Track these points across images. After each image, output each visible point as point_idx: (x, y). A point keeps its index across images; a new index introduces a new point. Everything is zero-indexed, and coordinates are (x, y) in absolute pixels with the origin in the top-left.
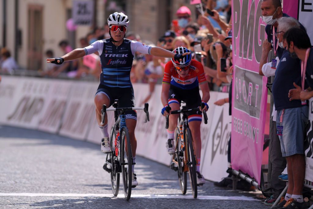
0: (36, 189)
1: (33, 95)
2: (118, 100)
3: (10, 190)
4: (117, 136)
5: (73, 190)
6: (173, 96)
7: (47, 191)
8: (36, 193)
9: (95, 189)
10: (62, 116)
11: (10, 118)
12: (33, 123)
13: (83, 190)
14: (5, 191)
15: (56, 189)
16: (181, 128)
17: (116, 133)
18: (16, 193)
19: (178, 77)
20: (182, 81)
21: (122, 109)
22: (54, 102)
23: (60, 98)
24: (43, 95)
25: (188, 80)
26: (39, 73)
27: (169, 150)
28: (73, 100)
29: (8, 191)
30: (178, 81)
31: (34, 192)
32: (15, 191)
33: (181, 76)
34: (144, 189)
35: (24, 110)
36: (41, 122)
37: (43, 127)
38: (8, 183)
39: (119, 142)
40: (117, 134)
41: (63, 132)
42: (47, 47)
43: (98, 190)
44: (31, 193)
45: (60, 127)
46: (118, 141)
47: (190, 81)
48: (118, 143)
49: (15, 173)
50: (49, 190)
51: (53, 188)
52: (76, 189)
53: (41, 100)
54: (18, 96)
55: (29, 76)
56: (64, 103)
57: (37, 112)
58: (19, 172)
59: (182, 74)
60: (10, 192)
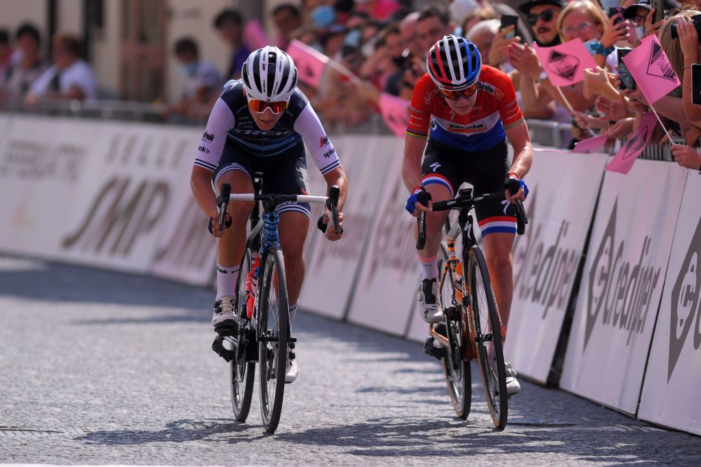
0: (150, 454)
1: (138, 174)
2: (261, 173)
3: (71, 457)
4: (254, 266)
5: (259, 455)
6: (434, 167)
7: (182, 458)
8: (149, 465)
9: (322, 453)
11: (69, 242)
12: (139, 258)
13: (287, 456)
14: (56, 459)
15: (209, 454)
16: (451, 246)
17: (252, 259)
18: (90, 464)
19: (447, 117)
20: (460, 125)
21: (271, 198)
24: (166, 173)
25: (477, 123)
26: (157, 107)
27: (426, 312)
29: (66, 457)
30: (451, 126)
31: (143, 462)
32: (87, 460)
33: (457, 112)
34: (469, 453)
35: (111, 219)
36: (160, 255)
37: (167, 269)
38: (66, 434)
39: (256, 282)
40: (253, 262)
42: (178, 30)
43: (331, 456)
44: (134, 463)
46: (256, 279)
47: (482, 126)
48: (255, 285)
49: (87, 406)
50: (187, 456)
51: (200, 449)
52: (265, 452)
53: (162, 188)
54: (93, 177)
55: (125, 117)
58: (97, 401)
59: (459, 107)
60: (71, 461)
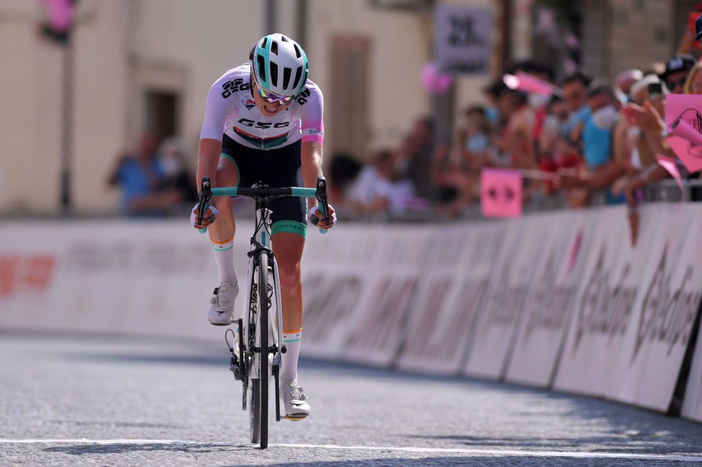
10: (404, 321)
12: (332, 345)
22: (385, 285)
23: (403, 271)
24: (357, 268)
28: (434, 274)
36: (351, 341)
37: (357, 353)
41: (407, 362)
45: (401, 350)
56: (412, 286)
57: (340, 314)
